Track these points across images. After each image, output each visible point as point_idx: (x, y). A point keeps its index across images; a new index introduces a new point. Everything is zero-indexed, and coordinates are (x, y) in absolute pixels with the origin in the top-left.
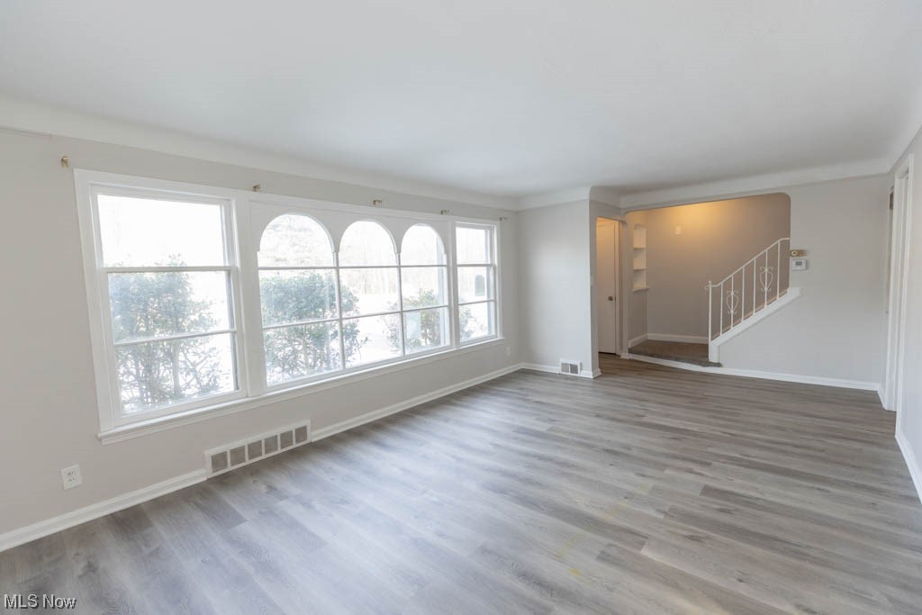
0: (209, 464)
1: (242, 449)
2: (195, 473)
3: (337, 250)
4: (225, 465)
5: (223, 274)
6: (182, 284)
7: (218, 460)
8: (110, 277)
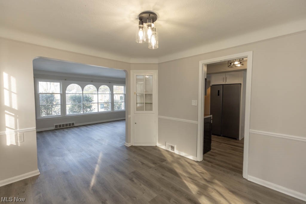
0: (55, 127)
1: (61, 125)
2: (52, 128)
3: (83, 90)
4: (57, 127)
5: (59, 94)
6: (54, 96)
7: (56, 126)
8: (40, 94)
